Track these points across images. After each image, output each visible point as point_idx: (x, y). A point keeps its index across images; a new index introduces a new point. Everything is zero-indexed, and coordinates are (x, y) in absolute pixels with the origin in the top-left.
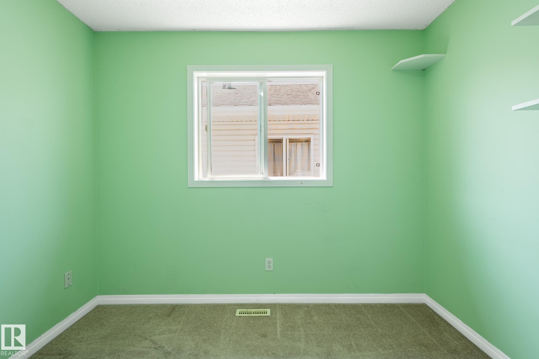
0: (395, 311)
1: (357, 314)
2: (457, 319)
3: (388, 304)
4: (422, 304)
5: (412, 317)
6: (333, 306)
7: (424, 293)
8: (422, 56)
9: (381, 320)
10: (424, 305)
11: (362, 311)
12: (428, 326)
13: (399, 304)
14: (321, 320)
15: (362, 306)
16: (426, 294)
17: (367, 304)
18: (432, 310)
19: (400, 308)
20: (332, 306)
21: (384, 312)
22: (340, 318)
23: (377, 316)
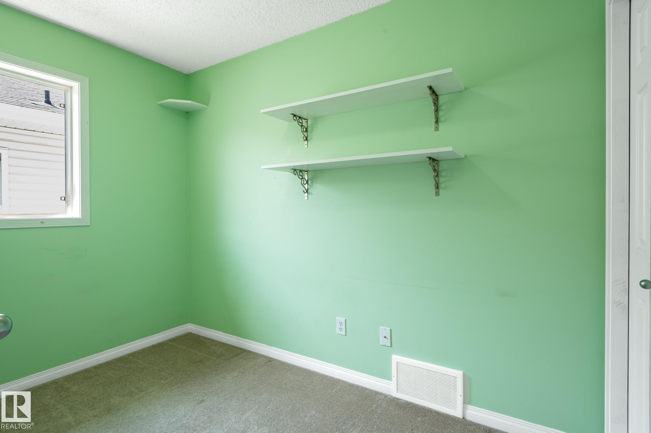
0: (165, 347)
1: (126, 365)
2: (219, 333)
3: (156, 344)
4: (187, 333)
5: (182, 346)
6: (93, 369)
7: (188, 323)
8: (189, 102)
9: (154, 359)
10: (189, 334)
11: (130, 360)
12: (197, 348)
13: (166, 340)
14: (82, 387)
15: (129, 357)
16: (190, 323)
17: (134, 352)
18: (197, 335)
19: (169, 344)
20: (91, 370)
21: (154, 352)
22: (107, 376)
23: (149, 358)
